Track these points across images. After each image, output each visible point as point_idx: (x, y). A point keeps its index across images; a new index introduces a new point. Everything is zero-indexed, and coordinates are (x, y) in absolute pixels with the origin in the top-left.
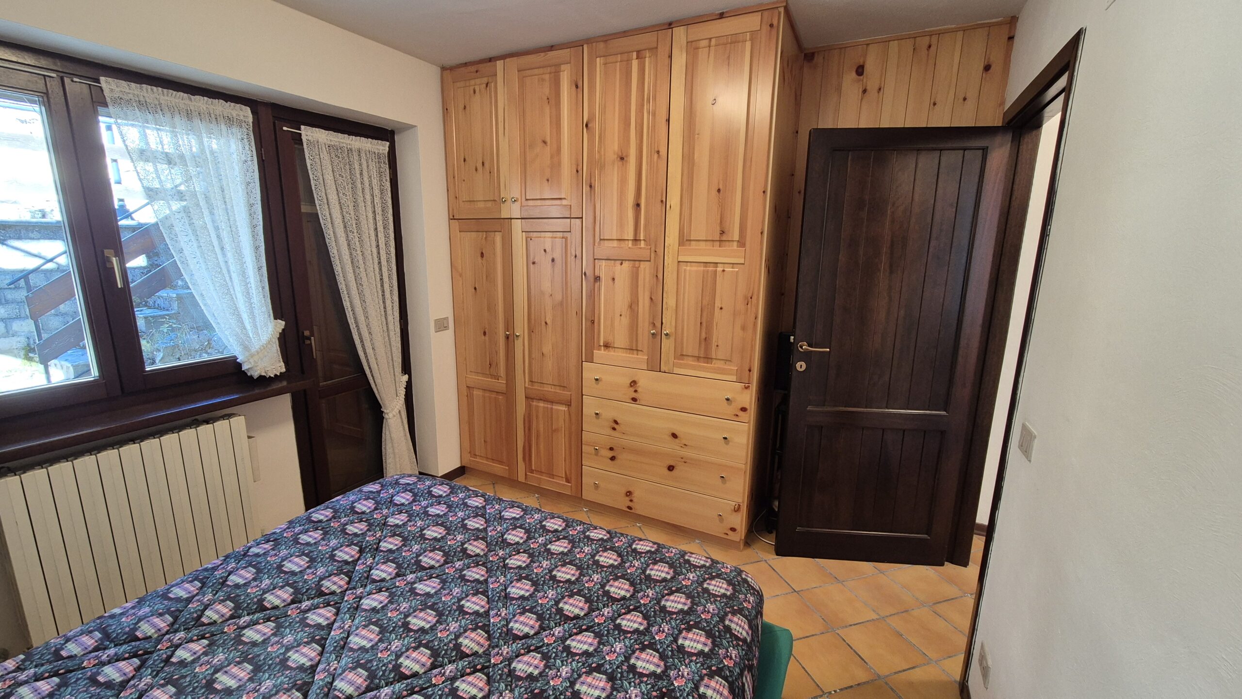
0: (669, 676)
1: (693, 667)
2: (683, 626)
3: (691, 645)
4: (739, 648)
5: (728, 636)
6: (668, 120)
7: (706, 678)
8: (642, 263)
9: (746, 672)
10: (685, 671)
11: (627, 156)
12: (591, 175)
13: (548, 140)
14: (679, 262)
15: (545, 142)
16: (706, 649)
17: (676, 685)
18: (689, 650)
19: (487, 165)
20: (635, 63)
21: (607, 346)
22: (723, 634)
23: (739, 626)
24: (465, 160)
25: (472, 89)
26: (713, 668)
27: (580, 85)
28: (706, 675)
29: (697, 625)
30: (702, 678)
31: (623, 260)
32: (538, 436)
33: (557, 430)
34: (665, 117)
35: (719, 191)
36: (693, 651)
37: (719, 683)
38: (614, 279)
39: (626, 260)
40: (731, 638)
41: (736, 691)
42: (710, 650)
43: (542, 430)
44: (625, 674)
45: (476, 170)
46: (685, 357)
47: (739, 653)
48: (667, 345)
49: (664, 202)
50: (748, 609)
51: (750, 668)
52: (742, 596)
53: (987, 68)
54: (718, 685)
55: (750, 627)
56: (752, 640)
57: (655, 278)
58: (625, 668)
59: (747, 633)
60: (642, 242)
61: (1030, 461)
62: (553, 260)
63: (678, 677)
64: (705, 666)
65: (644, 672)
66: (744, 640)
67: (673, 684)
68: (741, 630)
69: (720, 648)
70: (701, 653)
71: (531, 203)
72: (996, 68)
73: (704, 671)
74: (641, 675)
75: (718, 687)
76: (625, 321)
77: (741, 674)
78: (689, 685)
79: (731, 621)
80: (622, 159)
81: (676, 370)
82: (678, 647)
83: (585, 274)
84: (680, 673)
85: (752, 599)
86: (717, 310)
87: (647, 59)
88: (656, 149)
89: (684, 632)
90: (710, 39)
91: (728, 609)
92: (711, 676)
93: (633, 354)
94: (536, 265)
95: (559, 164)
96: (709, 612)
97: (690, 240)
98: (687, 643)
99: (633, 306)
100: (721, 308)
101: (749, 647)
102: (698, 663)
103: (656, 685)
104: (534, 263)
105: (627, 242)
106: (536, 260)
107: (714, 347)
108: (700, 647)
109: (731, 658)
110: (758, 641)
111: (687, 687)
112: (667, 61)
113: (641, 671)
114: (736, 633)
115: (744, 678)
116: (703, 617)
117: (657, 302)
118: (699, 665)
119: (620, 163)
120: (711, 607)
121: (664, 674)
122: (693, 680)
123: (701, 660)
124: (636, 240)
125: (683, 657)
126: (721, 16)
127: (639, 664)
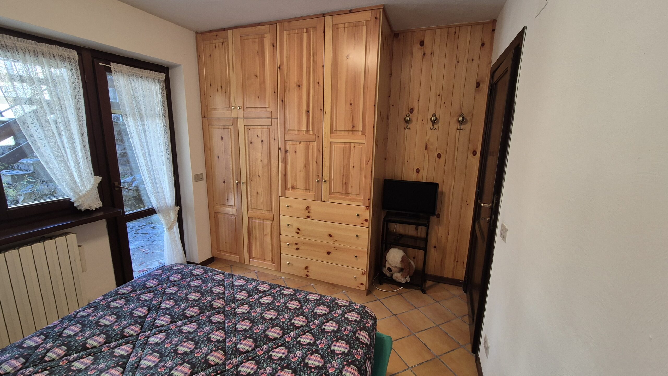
0: (326, 367)
1: (339, 361)
2: (334, 339)
3: (338, 349)
4: (364, 348)
5: (358, 343)
6: (324, 66)
7: (346, 367)
8: (311, 143)
9: (367, 361)
10: (335, 363)
11: (302, 85)
12: (282, 95)
13: (258, 75)
14: (330, 142)
15: (256, 76)
16: (346, 351)
17: (330, 371)
18: (337, 352)
19: (223, 88)
20: (305, 35)
21: (293, 188)
22: (355, 341)
23: (364, 336)
24: (211, 85)
25: (214, 45)
26: (350, 361)
27: (275, 45)
28: (346, 365)
29: (341, 338)
30: (344, 367)
31: (300, 141)
32: (256, 239)
33: (266, 235)
34: (322, 64)
35: (351, 104)
36: (339, 352)
37: (353, 368)
38: (296, 152)
39: (302, 141)
40: (359, 343)
41: (362, 372)
42: (348, 351)
43: (258, 235)
44: (302, 368)
45: (218, 91)
46: (335, 193)
47: (363, 351)
48: (325, 187)
49: (322, 110)
50: (368, 327)
51: (369, 359)
52: (365, 320)
53: (483, 45)
54: (352, 370)
55: (369, 337)
56: (371, 343)
57: (318, 151)
58: (302, 365)
59: (368, 340)
60: (311, 131)
61: (505, 242)
62: (262, 141)
63: (331, 367)
64: (346, 360)
65: (313, 366)
66: (366, 344)
67: (328, 371)
68: (364, 339)
69: (353, 350)
70: (343, 353)
71: (249, 110)
72: (487, 45)
73: (345, 363)
74: (311, 368)
75: (352, 371)
76: (303, 174)
77: (365, 363)
78: (337, 371)
79: (359, 334)
80: (299, 86)
81: (330, 200)
82: (331, 350)
83: (280, 149)
84: (332, 365)
85: (370, 321)
86: (351, 168)
87: (312, 33)
88: (317, 82)
89: (334, 342)
90: (345, 24)
91: (358, 328)
92: (348, 365)
93: (307, 192)
94: (253, 144)
95: (265, 89)
96: (348, 330)
97: (337, 131)
98: (336, 348)
99: (306, 166)
100: (354, 167)
101: (369, 347)
102: (342, 359)
103: (319, 373)
104: (251, 143)
105: (302, 131)
106: (253, 141)
107: (350, 188)
108: (343, 350)
109: (359, 354)
110: (374, 344)
111: (336, 373)
112: (322, 34)
113: (311, 366)
114: (362, 341)
115: (366, 365)
116: (345, 333)
117: (319, 163)
118: (342, 360)
119: (298, 88)
120: (349, 328)
121: (323, 367)
122: (339, 368)
123: (344, 357)
124: (308, 130)
125: (334, 356)
126: (350, 11)
127: (310, 362)
